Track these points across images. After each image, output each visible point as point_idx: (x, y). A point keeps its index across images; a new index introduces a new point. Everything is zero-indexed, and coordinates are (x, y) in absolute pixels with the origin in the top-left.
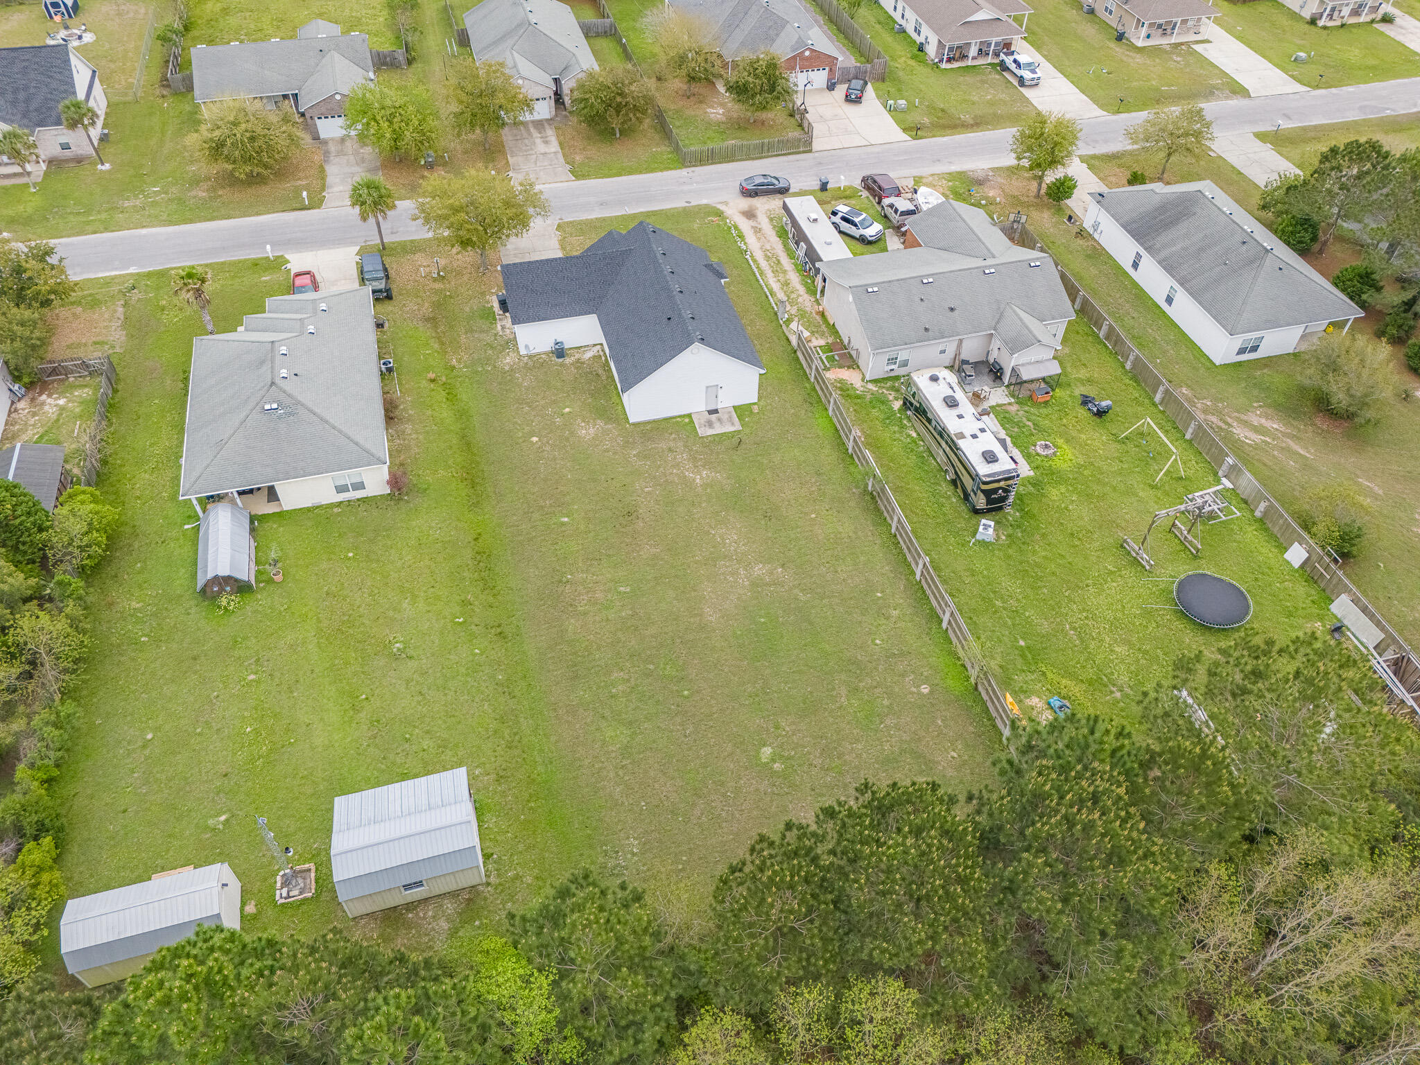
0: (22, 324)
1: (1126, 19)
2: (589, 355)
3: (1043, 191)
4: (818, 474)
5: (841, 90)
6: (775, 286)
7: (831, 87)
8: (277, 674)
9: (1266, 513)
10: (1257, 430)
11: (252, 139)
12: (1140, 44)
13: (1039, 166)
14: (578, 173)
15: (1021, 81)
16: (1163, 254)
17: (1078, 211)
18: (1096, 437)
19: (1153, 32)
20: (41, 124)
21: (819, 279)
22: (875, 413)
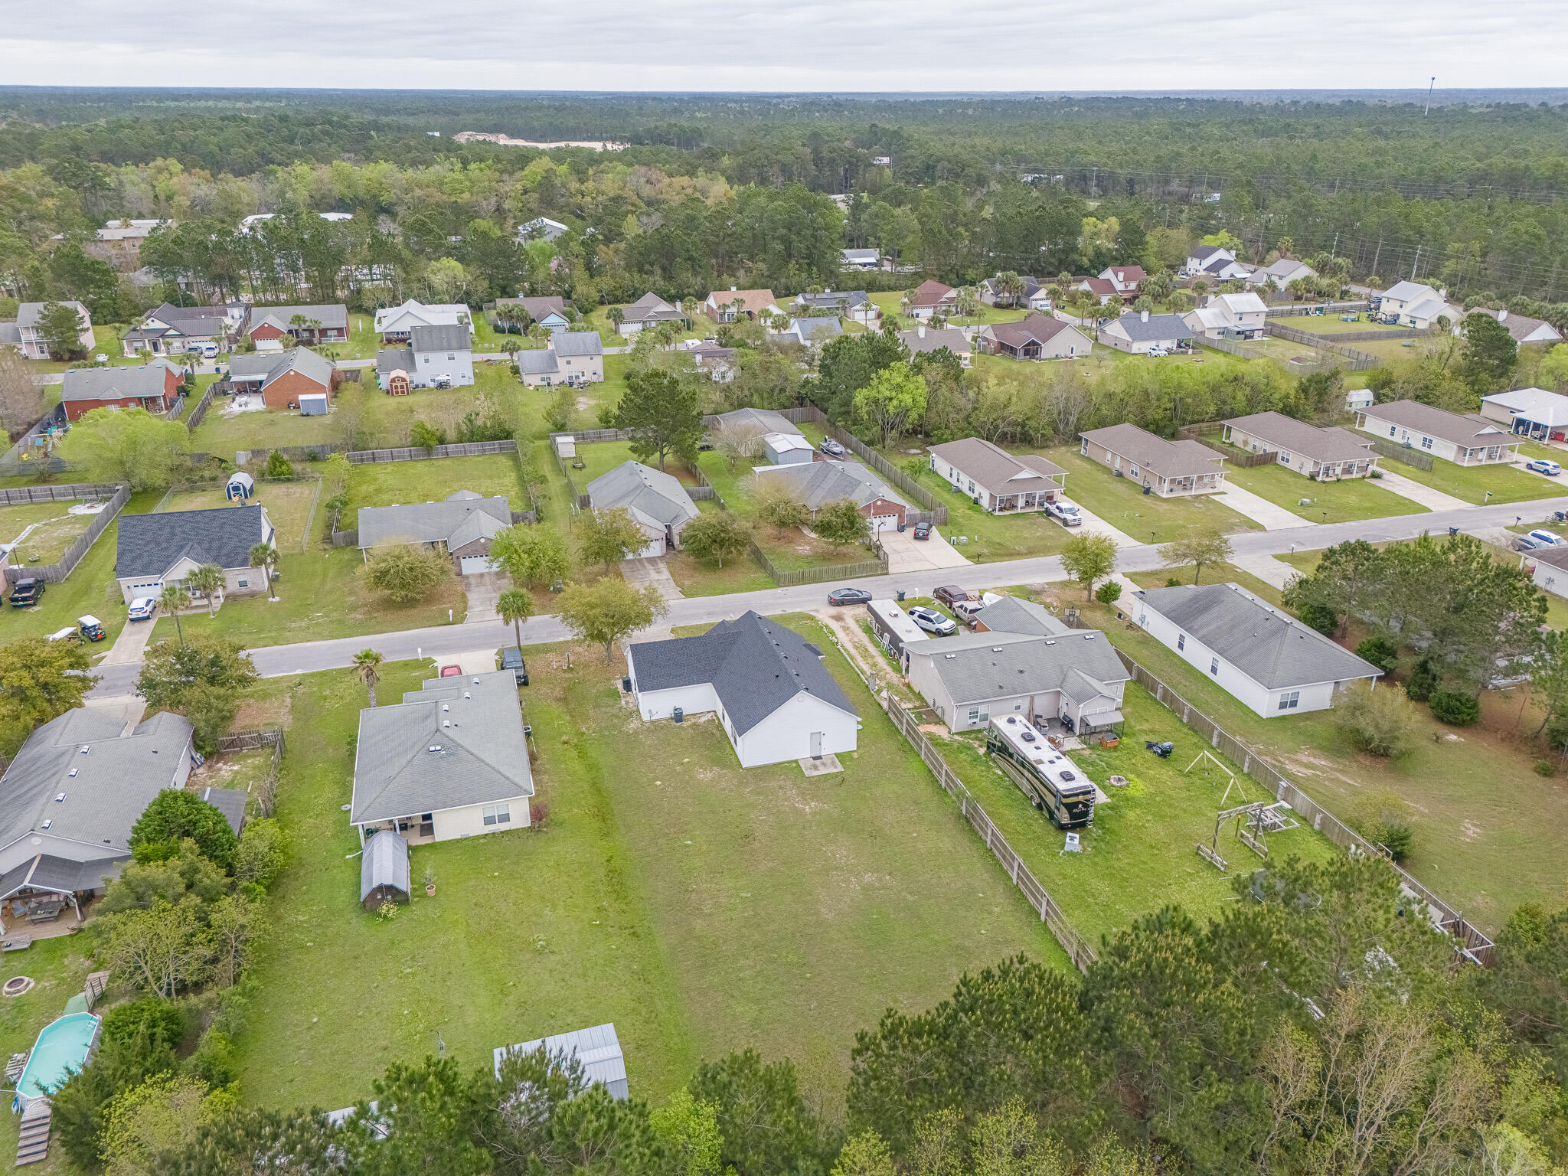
0: (218, 698)
1: (1149, 478)
2: (703, 719)
3: (1093, 598)
4: (916, 803)
5: (910, 532)
6: (866, 668)
7: (901, 529)
8: (432, 968)
9: (1323, 824)
10: (1307, 766)
11: (411, 569)
12: (1165, 496)
13: (1086, 577)
14: (687, 593)
15: (1065, 522)
16: (1202, 633)
17: (1126, 610)
18: (1164, 773)
19: (1175, 487)
20: (227, 565)
21: (904, 658)
22: (963, 756)
